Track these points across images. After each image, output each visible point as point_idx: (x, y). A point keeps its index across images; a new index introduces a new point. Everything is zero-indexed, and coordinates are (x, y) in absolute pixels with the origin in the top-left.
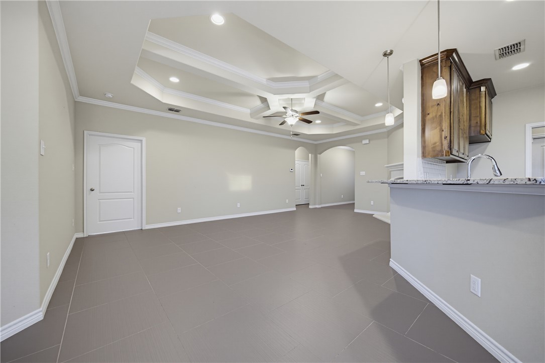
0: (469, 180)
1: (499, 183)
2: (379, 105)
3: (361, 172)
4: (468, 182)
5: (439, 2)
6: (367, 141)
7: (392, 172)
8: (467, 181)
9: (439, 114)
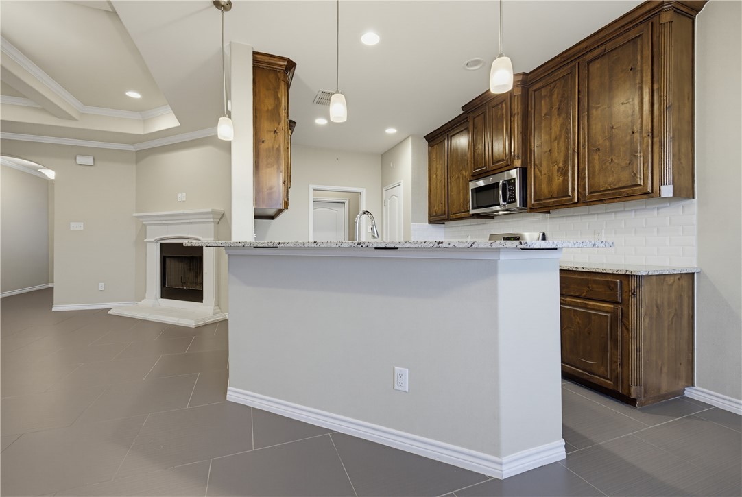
0: (442, 243)
1: (485, 247)
2: (134, 95)
3: (72, 224)
4: (440, 245)
5: (338, 2)
6: (89, 161)
7: (148, 227)
8: (438, 244)
9: (277, 146)
